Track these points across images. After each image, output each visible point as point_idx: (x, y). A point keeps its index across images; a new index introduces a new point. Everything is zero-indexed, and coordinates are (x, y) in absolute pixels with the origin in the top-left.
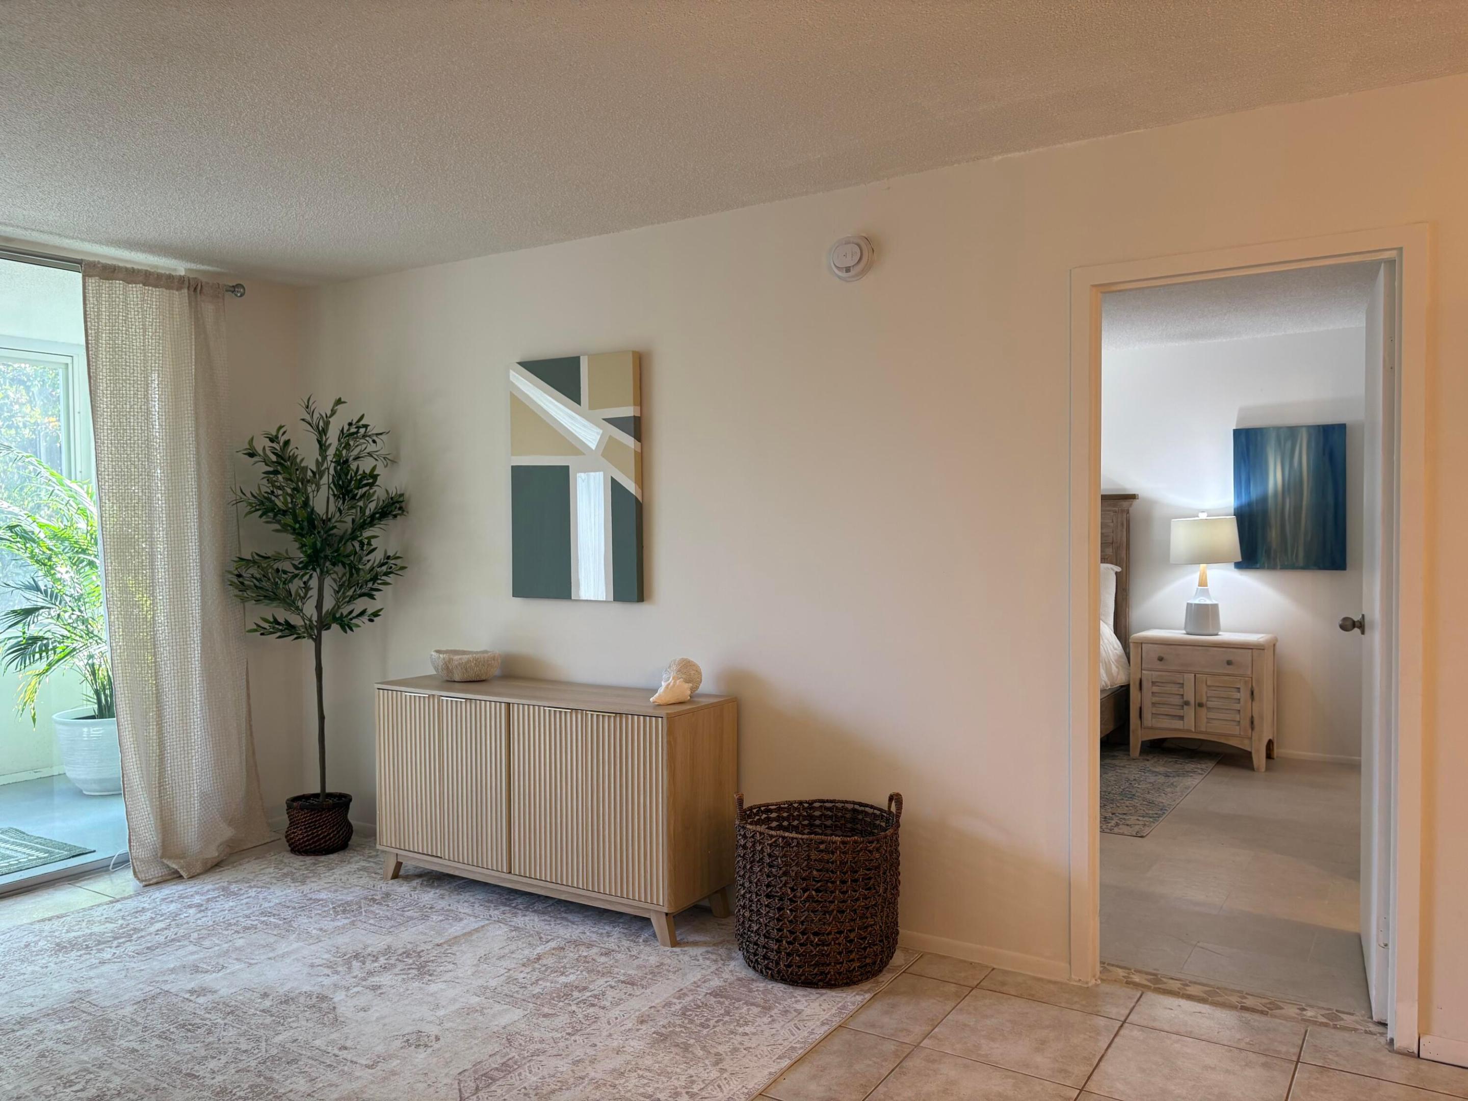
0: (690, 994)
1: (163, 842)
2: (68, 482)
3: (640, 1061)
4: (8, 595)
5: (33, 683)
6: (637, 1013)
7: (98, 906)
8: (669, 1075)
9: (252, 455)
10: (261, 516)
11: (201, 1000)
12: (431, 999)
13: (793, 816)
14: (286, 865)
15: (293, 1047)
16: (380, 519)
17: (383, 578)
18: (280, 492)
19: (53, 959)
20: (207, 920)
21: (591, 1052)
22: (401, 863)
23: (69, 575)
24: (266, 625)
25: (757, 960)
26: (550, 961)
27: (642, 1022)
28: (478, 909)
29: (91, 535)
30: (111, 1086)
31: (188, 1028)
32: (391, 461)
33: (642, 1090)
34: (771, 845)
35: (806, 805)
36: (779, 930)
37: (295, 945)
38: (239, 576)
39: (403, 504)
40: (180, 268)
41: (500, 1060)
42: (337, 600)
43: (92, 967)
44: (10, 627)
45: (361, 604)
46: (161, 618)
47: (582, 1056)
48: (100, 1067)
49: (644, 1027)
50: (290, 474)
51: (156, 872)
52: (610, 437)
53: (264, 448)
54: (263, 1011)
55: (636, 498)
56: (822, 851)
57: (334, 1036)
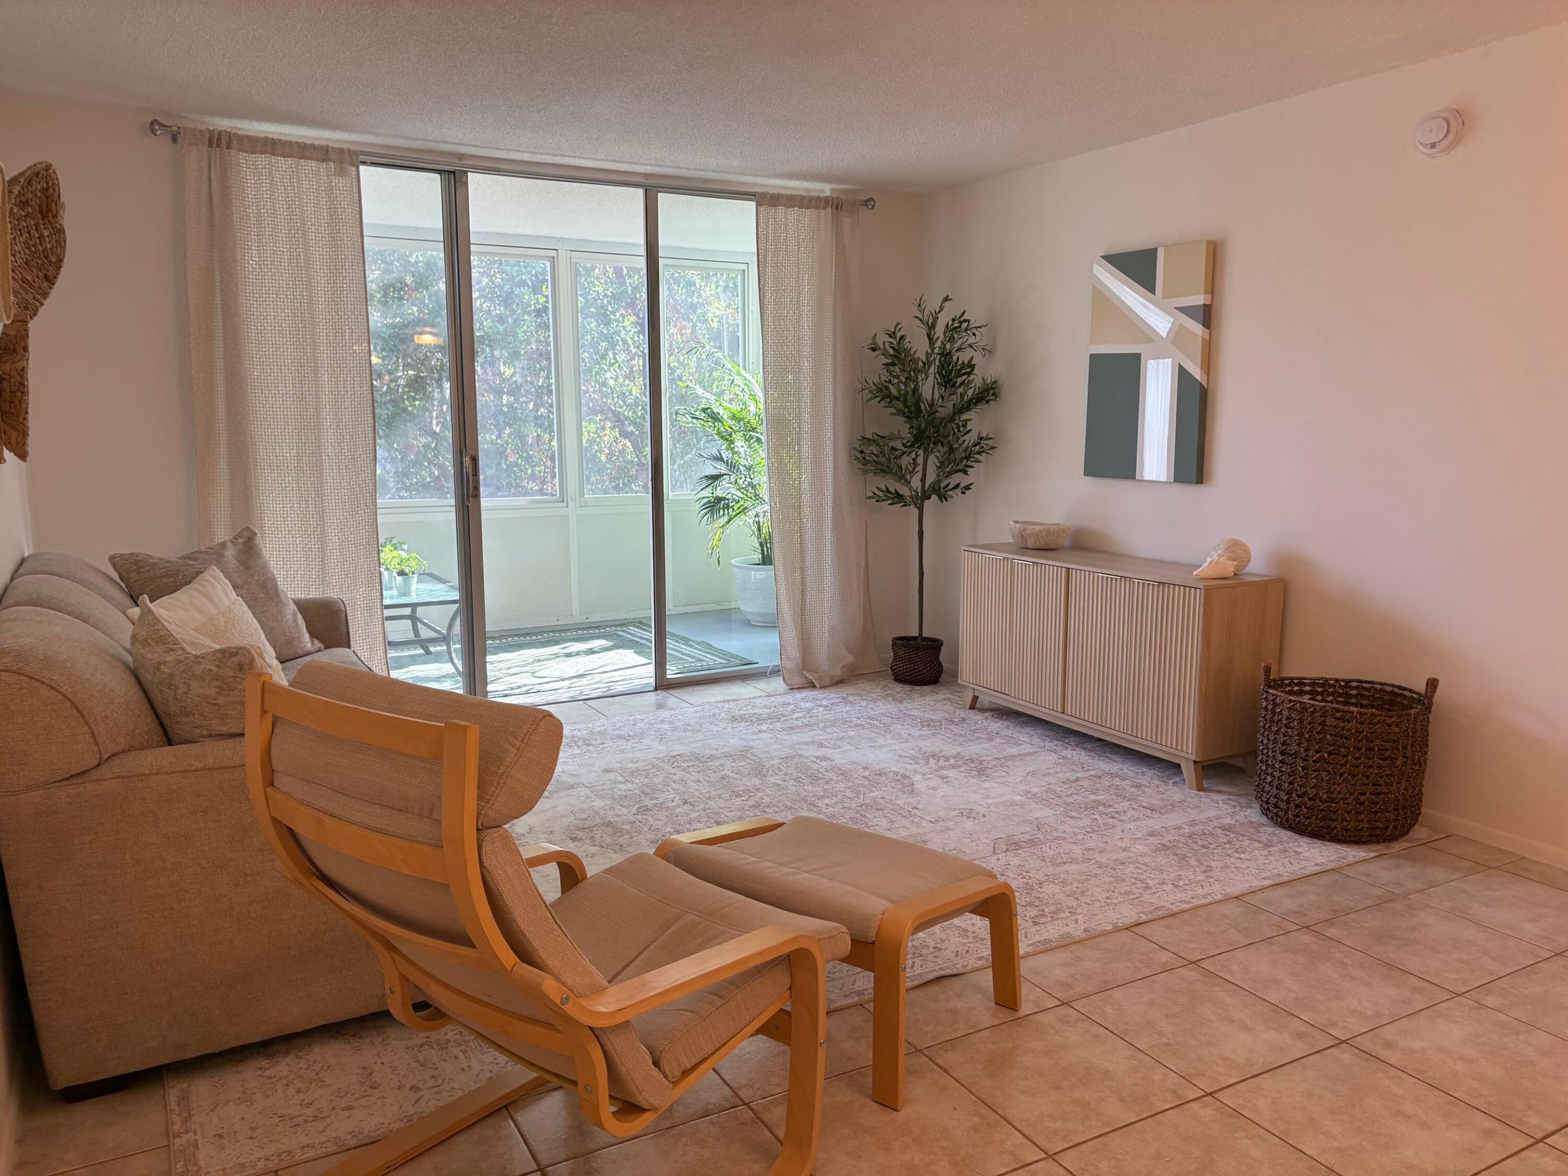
0: (1200, 824)
1: (803, 658)
2: (743, 372)
3: (1140, 859)
4: (702, 464)
5: (718, 533)
6: (1149, 829)
7: (760, 697)
8: (1161, 871)
9: (874, 350)
10: (879, 402)
11: (823, 763)
12: (983, 791)
13: (1328, 692)
14: (889, 689)
15: (882, 801)
16: (975, 404)
17: (976, 456)
18: (896, 381)
19: (730, 725)
20: (831, 716)
21: (1103, 846)
22: (977, 697)
23: (743, 449)
24: (881, 494)
25: (1268, 808)
26: (1086, 783)
27: (1151, 835)
28: (1035, 740)
29: (759, 416)
30: (763, 801)
31: (814, 779)
32: (988, 351)
33: (1136, 876)
34: (1289, 708)
35: (1343, 683)
36: (1290, 783)
37: (890, 742)
38: (862, 452)
39: (996, 390)
40: (826, 189)
41: (1027, 837)
42: (938, 476)
43: (754, 733)
44: (703, 489)
45: (957, 478)
46: (805, 486)
47: (1094, 847)
48: (757, 790)
49: (1152, 839)
50: (904, 365)
51: (798, 680)
52: (1180, 325)
53: (884, 343)
54: (864, 777)
55: (1201, 384)
56: (1337, 718)
57: (911, 800)
